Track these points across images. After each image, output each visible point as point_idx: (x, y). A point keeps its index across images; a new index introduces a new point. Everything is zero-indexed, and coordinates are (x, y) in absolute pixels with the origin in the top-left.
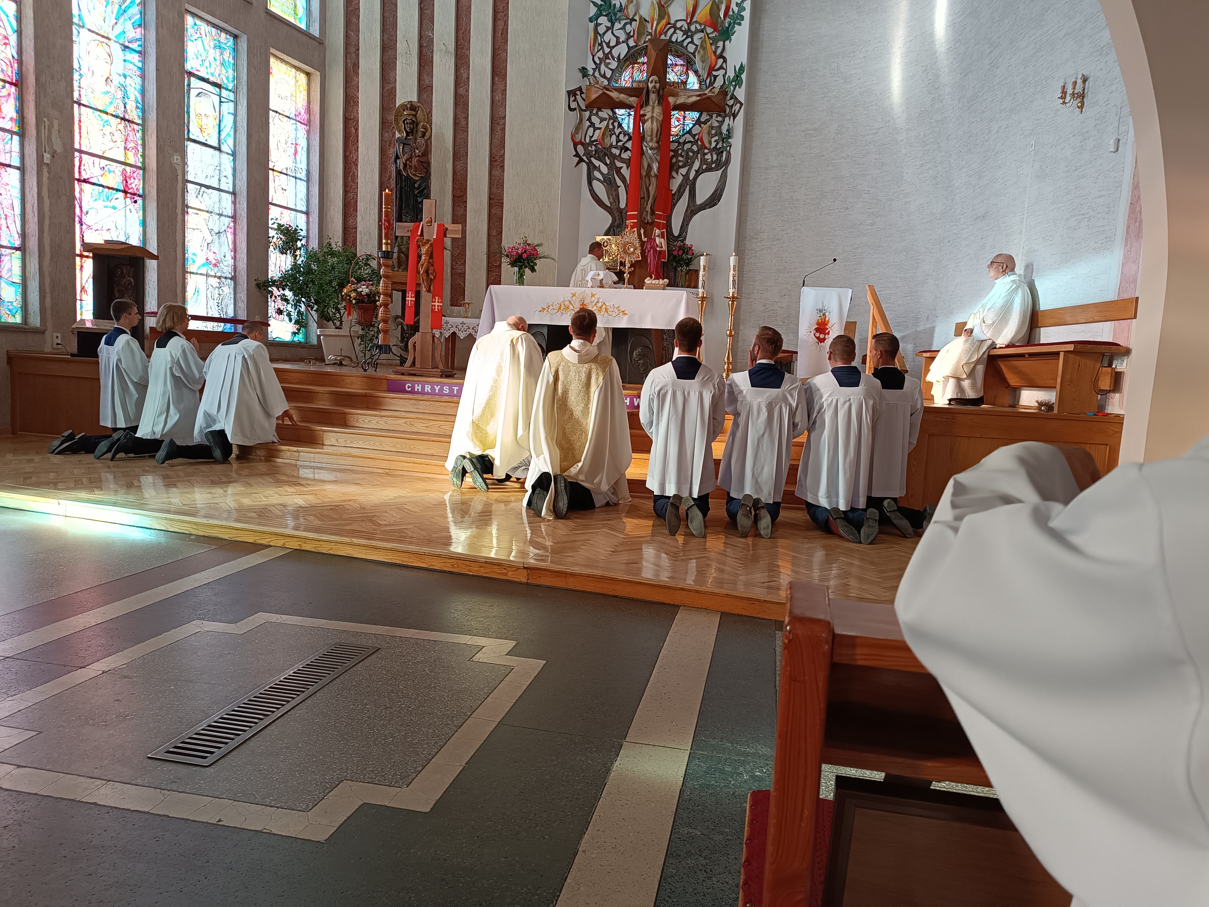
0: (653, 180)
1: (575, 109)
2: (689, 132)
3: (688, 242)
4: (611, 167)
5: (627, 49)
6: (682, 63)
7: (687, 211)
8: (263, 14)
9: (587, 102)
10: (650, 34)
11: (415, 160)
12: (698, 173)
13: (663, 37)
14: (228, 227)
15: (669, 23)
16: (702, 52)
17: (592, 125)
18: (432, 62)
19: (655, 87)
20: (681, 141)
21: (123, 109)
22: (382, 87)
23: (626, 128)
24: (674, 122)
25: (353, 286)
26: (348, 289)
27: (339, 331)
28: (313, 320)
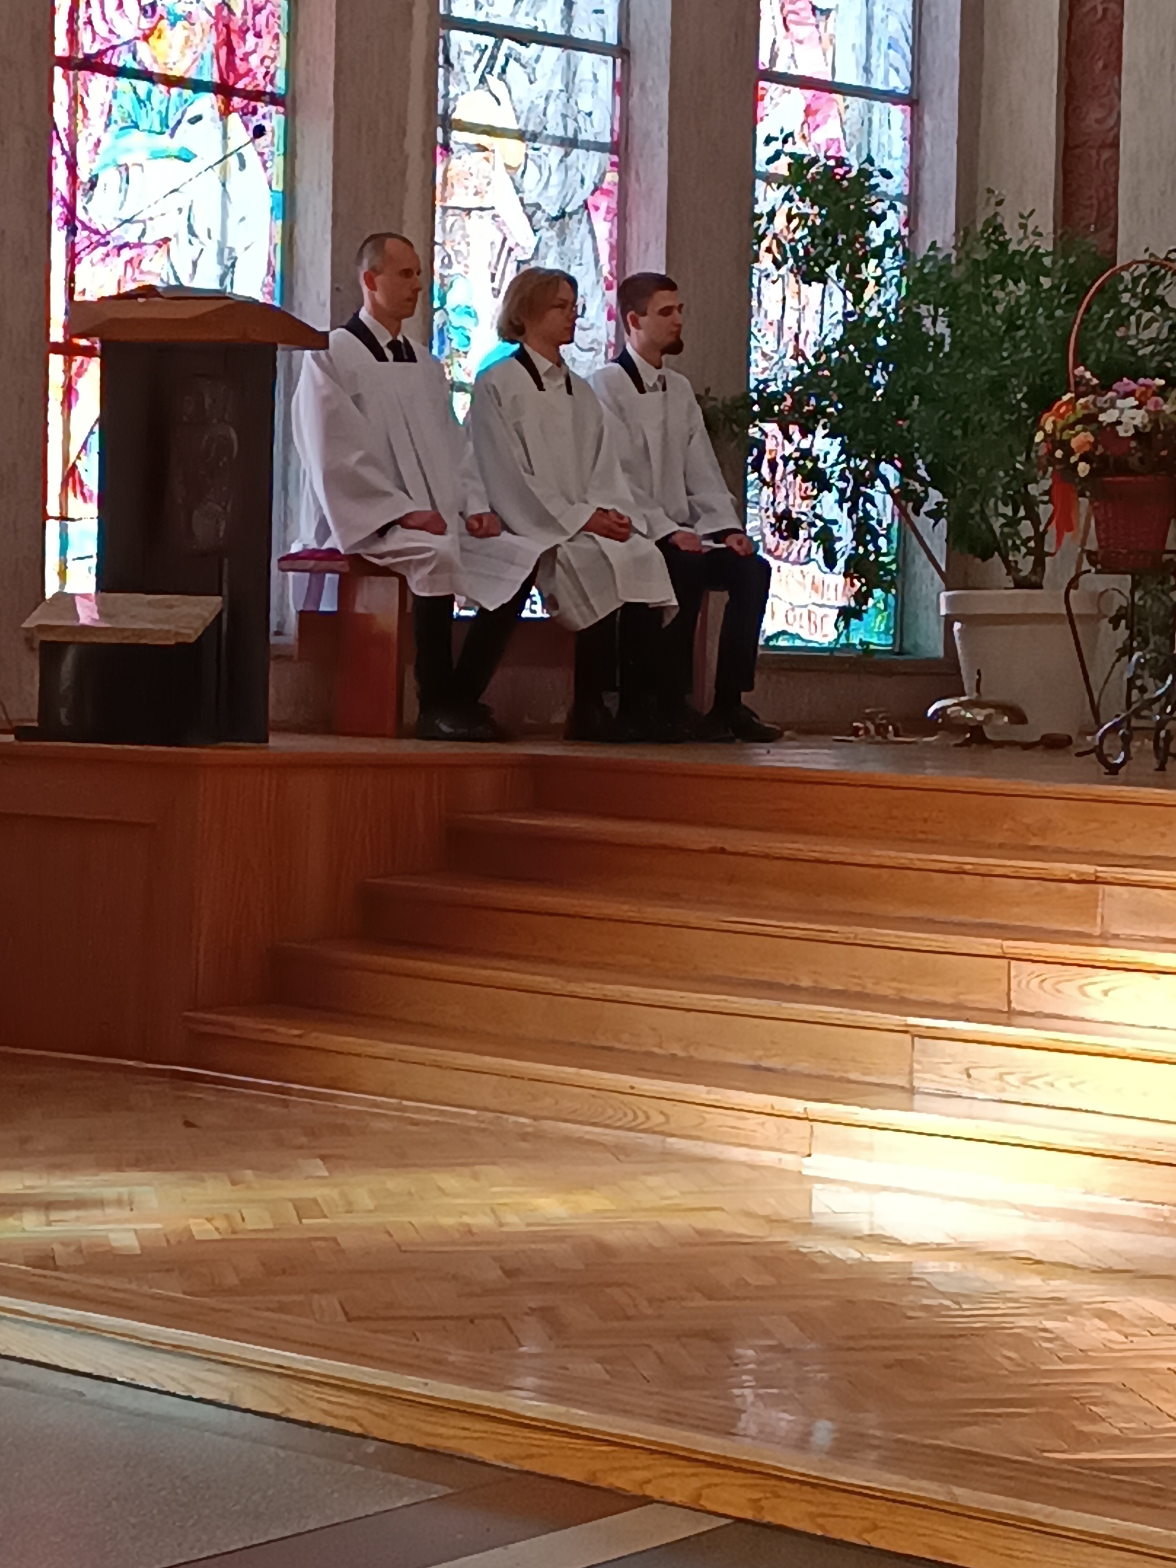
14: (596, 189)
25: (1082, 401)
26: (1062, 416)
27: (1028, 595)
28: (924, 556)
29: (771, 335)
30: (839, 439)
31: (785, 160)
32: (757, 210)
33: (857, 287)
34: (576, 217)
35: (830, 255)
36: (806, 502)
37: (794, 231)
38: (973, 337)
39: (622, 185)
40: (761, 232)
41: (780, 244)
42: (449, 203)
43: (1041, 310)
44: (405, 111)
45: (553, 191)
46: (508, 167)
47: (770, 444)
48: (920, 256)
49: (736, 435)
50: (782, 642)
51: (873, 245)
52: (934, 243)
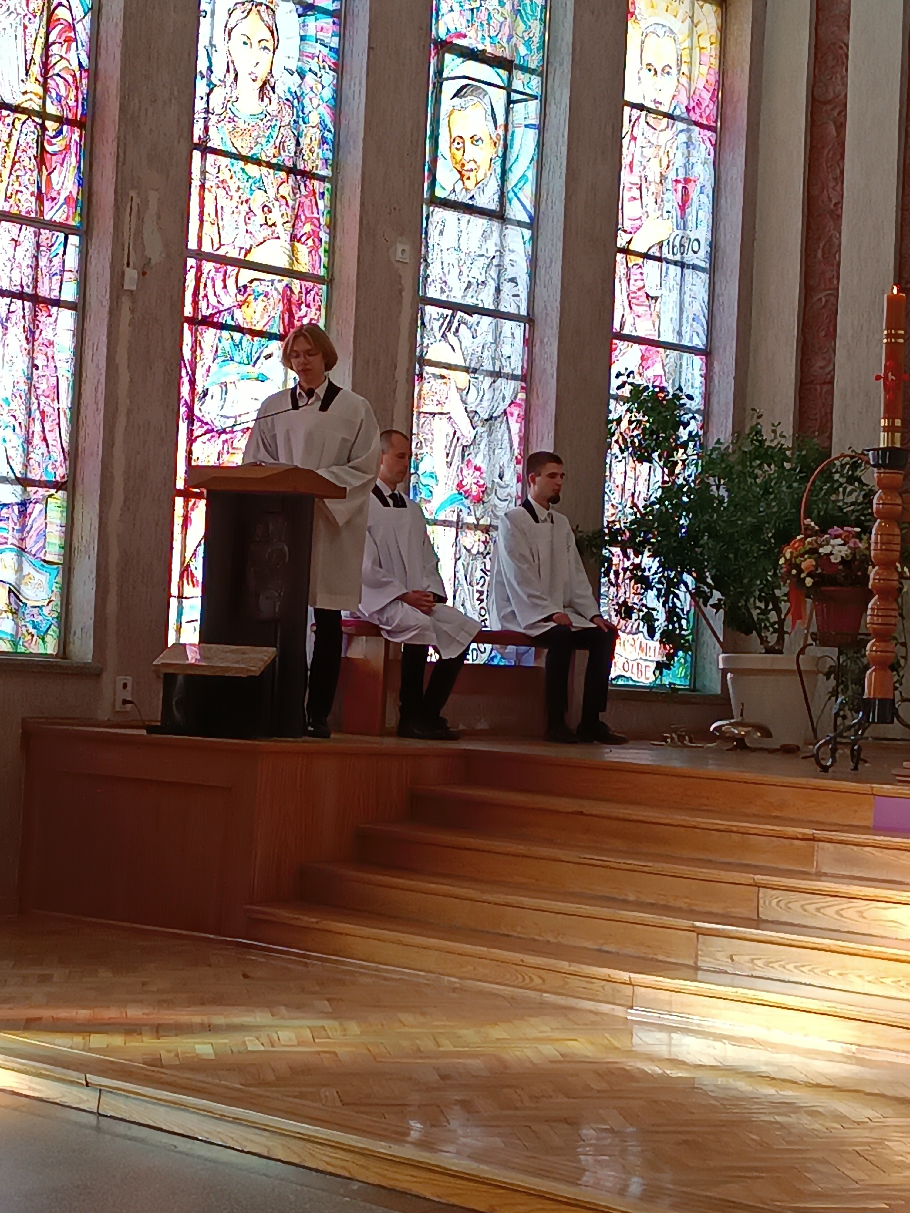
14: (512, 402)
25: (809, 540)
26: (796, 549)
27: (773, 658)
28: (710, 631)
29: (617, 493)
30: (658, 559)
31: (628, 388)
32: (611, 417)
33: (670, 466)
34: (499, 420)
35: (655, 446)
36: (636, 596)
37: (633, 431)
38: (743, 498)
39: (527, 401)
40: (612, 431)
41: (624, 439)
42: (421, 410)
43: (784, 483)
44: (397, 354)
45: (485, 403)
46: (458, 388)
47: (615, 560)
48: (711, 448)
49: (594, 554)
50: (620, 682)
51: (682, 440)
52: (719, 440)
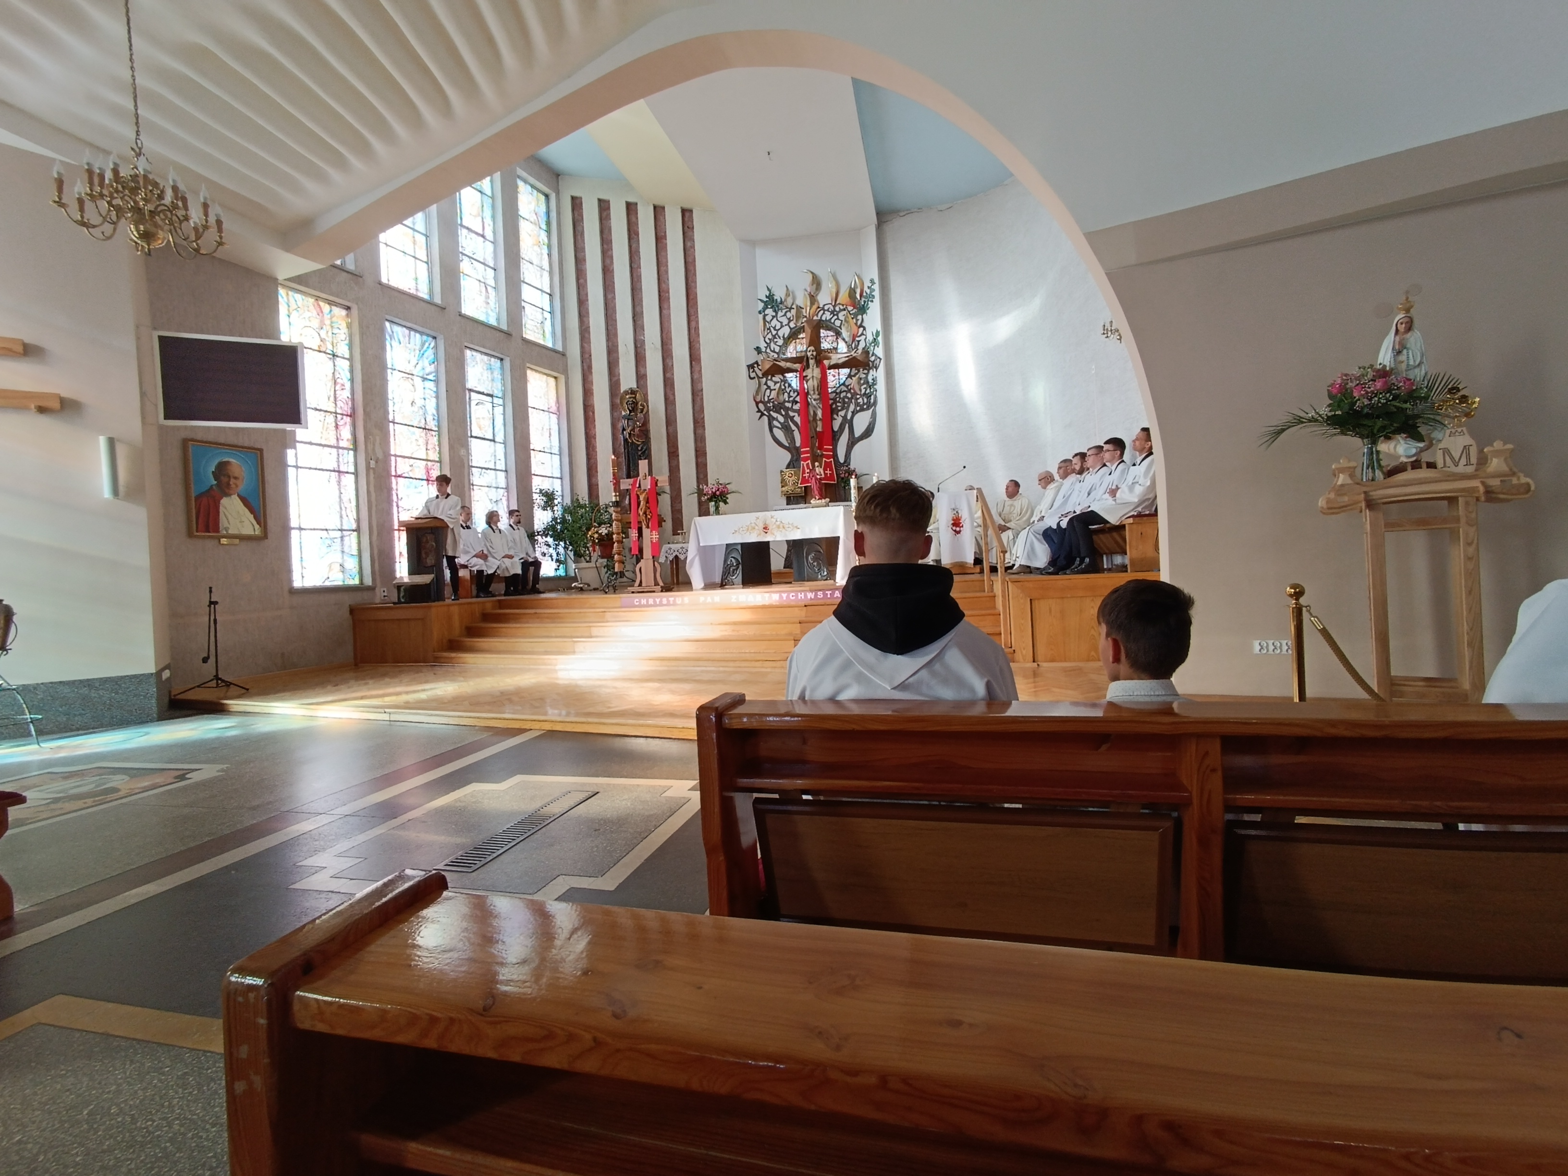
0: (819, 423)
1: (754, 378)
2: (844, 384)
3: (852, 467)
4: (787, 416)
5: (789, 330)
6: (832, 333)
7: (848, 443)
8: (520, 341)
9: (763, 371)
10: (806, 317)
11: (637, 430)
12: (854, 413)
13: (815, 318)
15: (819, 307)
16: (846, 325)
17: (769, 387)
18: (645, 357)
19: (812, 355)
20: (838, 391)
21: (424, 421)
22: (610, 380)
23: (795, 387)
24: (830, 378)
25: (595, 529)
26: (592, 532)
27: (589, 564)
28: (569, 558)
34: (499, 501)
39: (508, 495)
40: (535, 503)
41: (538, 505)
43: (587, 514)
44: (465, 484)
45: (494, 496)
46: (485, 492)
48: (564, 505)
51: (556, 504)
52: (567, 503)
